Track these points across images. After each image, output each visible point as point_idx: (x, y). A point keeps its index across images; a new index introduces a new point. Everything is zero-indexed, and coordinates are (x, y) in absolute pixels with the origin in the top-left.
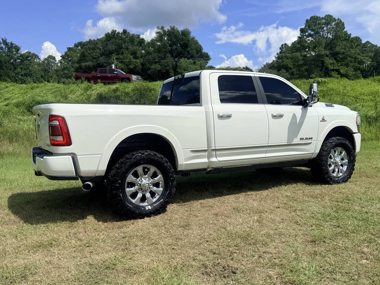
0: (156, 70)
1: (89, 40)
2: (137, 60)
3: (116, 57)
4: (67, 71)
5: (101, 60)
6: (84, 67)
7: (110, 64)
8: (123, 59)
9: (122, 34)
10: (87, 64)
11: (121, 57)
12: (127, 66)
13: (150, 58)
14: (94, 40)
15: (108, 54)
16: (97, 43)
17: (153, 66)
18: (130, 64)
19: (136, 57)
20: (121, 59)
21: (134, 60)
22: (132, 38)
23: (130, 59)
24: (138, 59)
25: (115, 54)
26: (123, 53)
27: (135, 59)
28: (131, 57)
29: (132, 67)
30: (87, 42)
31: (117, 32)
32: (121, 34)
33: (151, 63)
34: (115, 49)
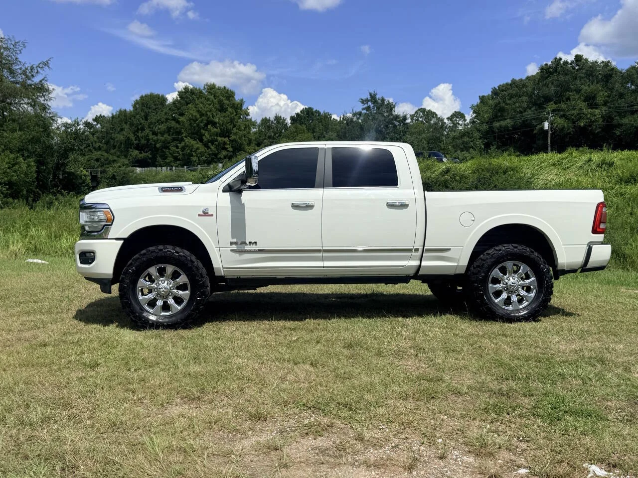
0: (632, 125)
1: (511, 81)
2: (594, 110)
3: (555, 106)
4: (468, 137)
5: (528, 115)
6: (497, 131)
7: (542, 121)
8: (567, 111)
9: (572, 62)
10: (503, 123)
11: (563, 106)
12: (574, 123)
13: (623, 104)
14: (521, 80)
15: (540, 103)
16: (524, 85)
17: (625, 121)
18: (580, 118)
19: (593, 105)
20: (564, 110)
21: (589, 111)
22: (591, 69)
23: (581, 109)
24: (597, 108)
25: (552, 102)
26: (568, 99)
27: (592, 108)
28: (583, 105)
29: (582, 124)
30: (507, 84)
31: (562, 62)
32: (571, 64)
33: (622, 114)
34: (556, 92)
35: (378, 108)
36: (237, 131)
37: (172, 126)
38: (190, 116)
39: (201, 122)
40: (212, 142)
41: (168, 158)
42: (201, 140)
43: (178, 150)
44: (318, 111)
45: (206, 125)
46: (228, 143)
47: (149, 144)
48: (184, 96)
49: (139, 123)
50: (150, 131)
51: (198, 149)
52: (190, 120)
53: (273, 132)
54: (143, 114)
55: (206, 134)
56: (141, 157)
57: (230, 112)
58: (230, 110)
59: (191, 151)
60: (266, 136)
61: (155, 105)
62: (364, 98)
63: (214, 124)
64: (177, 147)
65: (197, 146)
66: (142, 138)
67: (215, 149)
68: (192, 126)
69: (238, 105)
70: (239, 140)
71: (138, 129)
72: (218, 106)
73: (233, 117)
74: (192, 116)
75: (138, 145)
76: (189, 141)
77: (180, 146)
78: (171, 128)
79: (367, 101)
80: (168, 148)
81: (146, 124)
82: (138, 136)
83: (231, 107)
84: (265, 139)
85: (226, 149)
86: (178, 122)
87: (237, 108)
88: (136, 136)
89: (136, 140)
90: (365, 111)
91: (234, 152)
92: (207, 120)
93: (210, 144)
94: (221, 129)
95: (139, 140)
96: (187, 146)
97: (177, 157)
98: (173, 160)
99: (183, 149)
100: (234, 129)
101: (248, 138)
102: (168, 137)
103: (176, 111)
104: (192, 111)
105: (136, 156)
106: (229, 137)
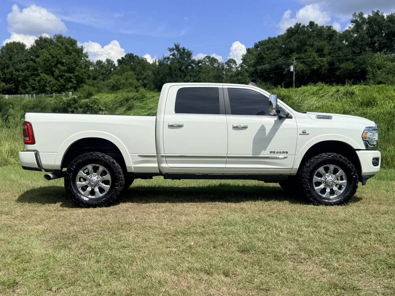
0: (347, 69)
1: (268, 38)
2: (323, 58)
3: (297, 56)
4: (241, 76)
5: (279, 61)
6: (259, 71)
7: (289, 66)
8: (305, 59)
9: (308, 26)
10: (263, 67)
11: (303, 55)
12: (310, 66)
13: (341, 55)
14: (274, 38)
15: (287, 53)
16: (277, 42)
17: (343, 65)
18: (314, 64)
19: (322, 55)
20: (303, 58)
21: (320, 59)
22: (320, 31)
23: (314, 58)
24: (324, 57)
25: (295, 53)
26: (306, 51)
27: (321, 57)
28: (315, 55)
29: (315, 68)
30: (265, 41)
31: (301, 26)
32: (307, 27)
33: (341, 61)
34: (298, 47)
35: (181, 55)
36: (80, 69)
37: (31, 65)
38: (45, 58)
39: (53, 62)
40: (61, 77)
41: (28, 88)
42: (53, 75)
43: (35, 82)
44: (137, 56)
45: (56, 64)
46: (73, 77)
47: (13, 78)
48: (39, 43)
49: (5, 62)
50: (14, 68)
51: (50, 81)
52: (44, 60)
53: (105, 70)
54: (8, 56)
55: (57, 71)
56: (7, 88)
57: (74, 55)
58: (73, 53)
59: (46, 83)
60: (100, 73)
61: (17, 50)
62: (171, 47)
63: (62, 64)
64: (35, 80)
65: (50, 79)
66: (8, 73)
67: (63, 82)
68: (45, 65)
69: (79, 50)
70: (81, 76)
71: (4, 67)
72: (65, 51)
73: (76, 58)
74: (46, 57)
75: (4, 78)
76: (43, 75)
77: (37, 79)
78: (29, 66)
79: (173, 49)
80: (27, 81)
81: (10, 63)
82: (4, 72)
83: (75, 52)
84: (99, 75)
85: (71, 82)
86: (35, 62)
87: (78, 53)
88: (3, 72)
89: (3, 75)
90: (171, 57)
91: (77, 84)
92: (57, 61)
93: (59, 78)
94: (67, 67)
95: (5, 75)
96: (42, 79)
97: (35, 87)
98: (31, 89)
99: (39, 81)
100: (77, 67)
101: (87, 74)
102: (28, 73)
103: (34, 54)
104: (45, 54)
105: (3, 86)
106: (74, 73)
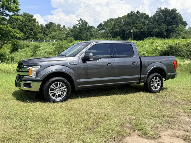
3: (134, 25)
6: (115, 32)
7: (130, 29)
8: (137, 27)
10: (117, 30)
12: (140, 30)
13: (153, 25)
22: (142, 15)
24: (145, 26)
31: (133, 12)
32: (136, 13)
34: (133, 21)
35: (83, 23)
40: (27, 32)
42: (23, 31)
55: (25, 29)
63: (28, 26)
67: (28, 35)
68: (19, 26)
69: (34, 20)
70: (36, 32)
72: (28, 20)
79: (79, 21)
85: (32, 35)
91: (35, 36)
92: (25, 25)
94: (30, 28)
100: (35, 28)
106: (33, 31)
